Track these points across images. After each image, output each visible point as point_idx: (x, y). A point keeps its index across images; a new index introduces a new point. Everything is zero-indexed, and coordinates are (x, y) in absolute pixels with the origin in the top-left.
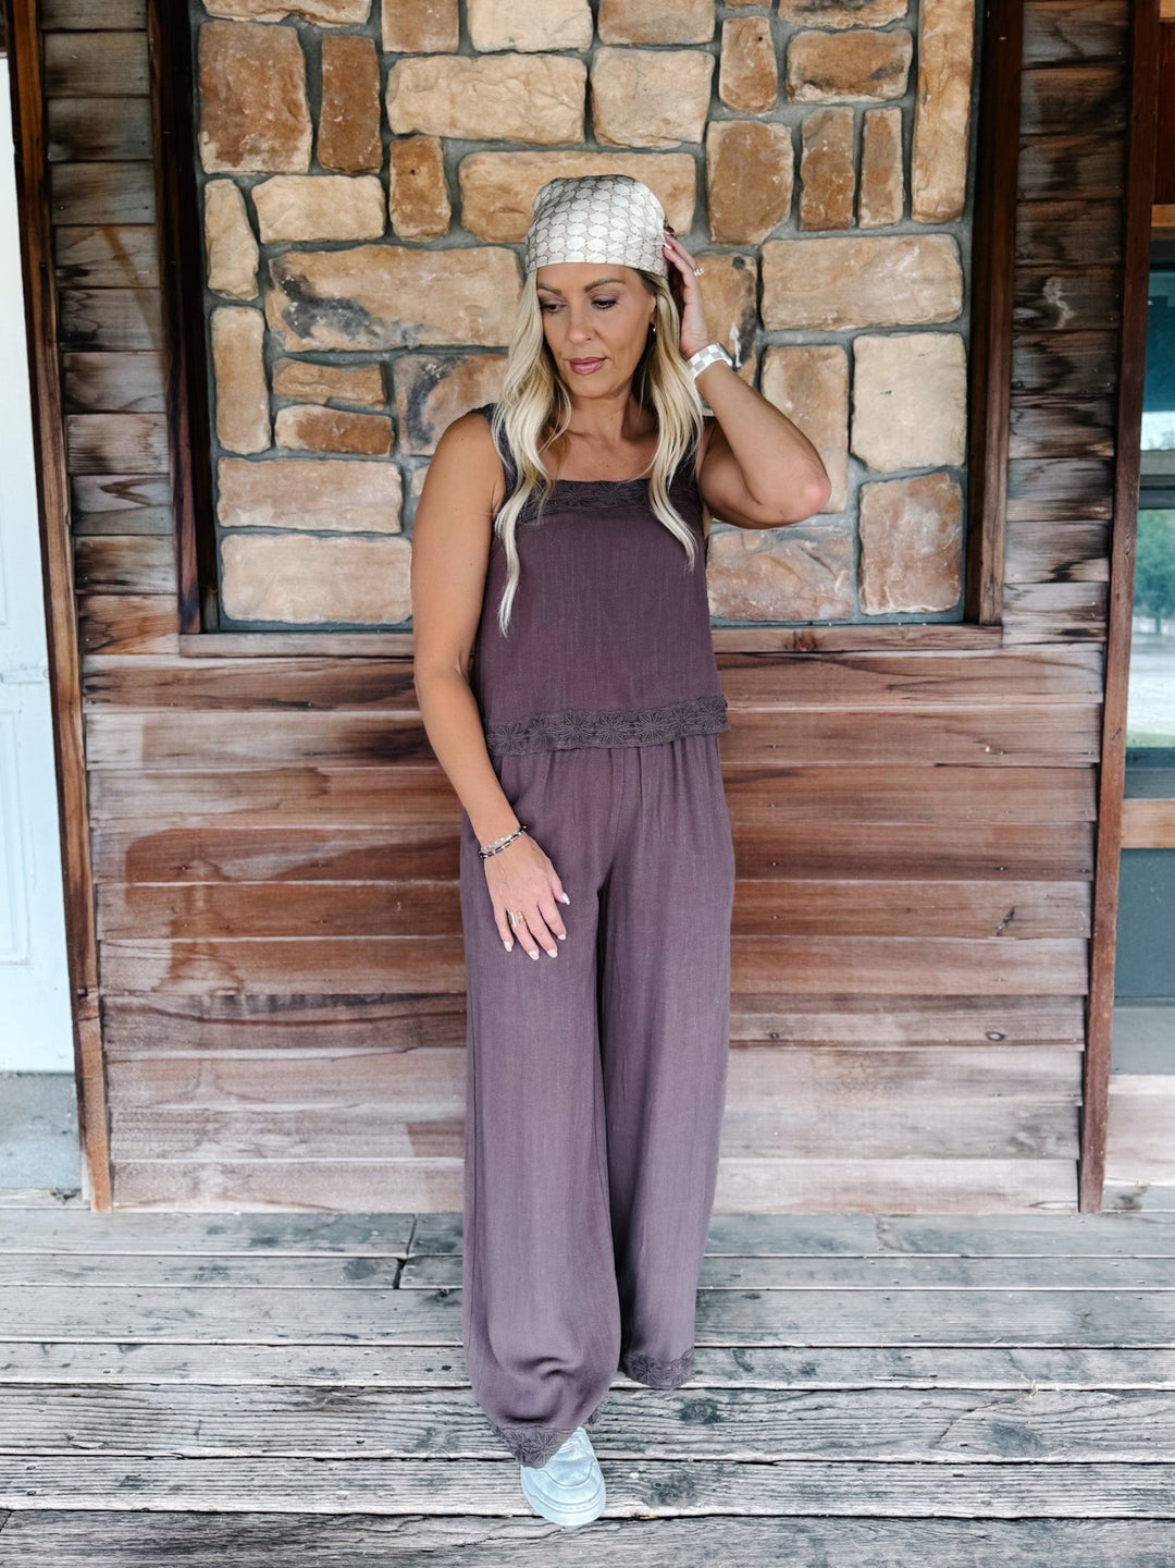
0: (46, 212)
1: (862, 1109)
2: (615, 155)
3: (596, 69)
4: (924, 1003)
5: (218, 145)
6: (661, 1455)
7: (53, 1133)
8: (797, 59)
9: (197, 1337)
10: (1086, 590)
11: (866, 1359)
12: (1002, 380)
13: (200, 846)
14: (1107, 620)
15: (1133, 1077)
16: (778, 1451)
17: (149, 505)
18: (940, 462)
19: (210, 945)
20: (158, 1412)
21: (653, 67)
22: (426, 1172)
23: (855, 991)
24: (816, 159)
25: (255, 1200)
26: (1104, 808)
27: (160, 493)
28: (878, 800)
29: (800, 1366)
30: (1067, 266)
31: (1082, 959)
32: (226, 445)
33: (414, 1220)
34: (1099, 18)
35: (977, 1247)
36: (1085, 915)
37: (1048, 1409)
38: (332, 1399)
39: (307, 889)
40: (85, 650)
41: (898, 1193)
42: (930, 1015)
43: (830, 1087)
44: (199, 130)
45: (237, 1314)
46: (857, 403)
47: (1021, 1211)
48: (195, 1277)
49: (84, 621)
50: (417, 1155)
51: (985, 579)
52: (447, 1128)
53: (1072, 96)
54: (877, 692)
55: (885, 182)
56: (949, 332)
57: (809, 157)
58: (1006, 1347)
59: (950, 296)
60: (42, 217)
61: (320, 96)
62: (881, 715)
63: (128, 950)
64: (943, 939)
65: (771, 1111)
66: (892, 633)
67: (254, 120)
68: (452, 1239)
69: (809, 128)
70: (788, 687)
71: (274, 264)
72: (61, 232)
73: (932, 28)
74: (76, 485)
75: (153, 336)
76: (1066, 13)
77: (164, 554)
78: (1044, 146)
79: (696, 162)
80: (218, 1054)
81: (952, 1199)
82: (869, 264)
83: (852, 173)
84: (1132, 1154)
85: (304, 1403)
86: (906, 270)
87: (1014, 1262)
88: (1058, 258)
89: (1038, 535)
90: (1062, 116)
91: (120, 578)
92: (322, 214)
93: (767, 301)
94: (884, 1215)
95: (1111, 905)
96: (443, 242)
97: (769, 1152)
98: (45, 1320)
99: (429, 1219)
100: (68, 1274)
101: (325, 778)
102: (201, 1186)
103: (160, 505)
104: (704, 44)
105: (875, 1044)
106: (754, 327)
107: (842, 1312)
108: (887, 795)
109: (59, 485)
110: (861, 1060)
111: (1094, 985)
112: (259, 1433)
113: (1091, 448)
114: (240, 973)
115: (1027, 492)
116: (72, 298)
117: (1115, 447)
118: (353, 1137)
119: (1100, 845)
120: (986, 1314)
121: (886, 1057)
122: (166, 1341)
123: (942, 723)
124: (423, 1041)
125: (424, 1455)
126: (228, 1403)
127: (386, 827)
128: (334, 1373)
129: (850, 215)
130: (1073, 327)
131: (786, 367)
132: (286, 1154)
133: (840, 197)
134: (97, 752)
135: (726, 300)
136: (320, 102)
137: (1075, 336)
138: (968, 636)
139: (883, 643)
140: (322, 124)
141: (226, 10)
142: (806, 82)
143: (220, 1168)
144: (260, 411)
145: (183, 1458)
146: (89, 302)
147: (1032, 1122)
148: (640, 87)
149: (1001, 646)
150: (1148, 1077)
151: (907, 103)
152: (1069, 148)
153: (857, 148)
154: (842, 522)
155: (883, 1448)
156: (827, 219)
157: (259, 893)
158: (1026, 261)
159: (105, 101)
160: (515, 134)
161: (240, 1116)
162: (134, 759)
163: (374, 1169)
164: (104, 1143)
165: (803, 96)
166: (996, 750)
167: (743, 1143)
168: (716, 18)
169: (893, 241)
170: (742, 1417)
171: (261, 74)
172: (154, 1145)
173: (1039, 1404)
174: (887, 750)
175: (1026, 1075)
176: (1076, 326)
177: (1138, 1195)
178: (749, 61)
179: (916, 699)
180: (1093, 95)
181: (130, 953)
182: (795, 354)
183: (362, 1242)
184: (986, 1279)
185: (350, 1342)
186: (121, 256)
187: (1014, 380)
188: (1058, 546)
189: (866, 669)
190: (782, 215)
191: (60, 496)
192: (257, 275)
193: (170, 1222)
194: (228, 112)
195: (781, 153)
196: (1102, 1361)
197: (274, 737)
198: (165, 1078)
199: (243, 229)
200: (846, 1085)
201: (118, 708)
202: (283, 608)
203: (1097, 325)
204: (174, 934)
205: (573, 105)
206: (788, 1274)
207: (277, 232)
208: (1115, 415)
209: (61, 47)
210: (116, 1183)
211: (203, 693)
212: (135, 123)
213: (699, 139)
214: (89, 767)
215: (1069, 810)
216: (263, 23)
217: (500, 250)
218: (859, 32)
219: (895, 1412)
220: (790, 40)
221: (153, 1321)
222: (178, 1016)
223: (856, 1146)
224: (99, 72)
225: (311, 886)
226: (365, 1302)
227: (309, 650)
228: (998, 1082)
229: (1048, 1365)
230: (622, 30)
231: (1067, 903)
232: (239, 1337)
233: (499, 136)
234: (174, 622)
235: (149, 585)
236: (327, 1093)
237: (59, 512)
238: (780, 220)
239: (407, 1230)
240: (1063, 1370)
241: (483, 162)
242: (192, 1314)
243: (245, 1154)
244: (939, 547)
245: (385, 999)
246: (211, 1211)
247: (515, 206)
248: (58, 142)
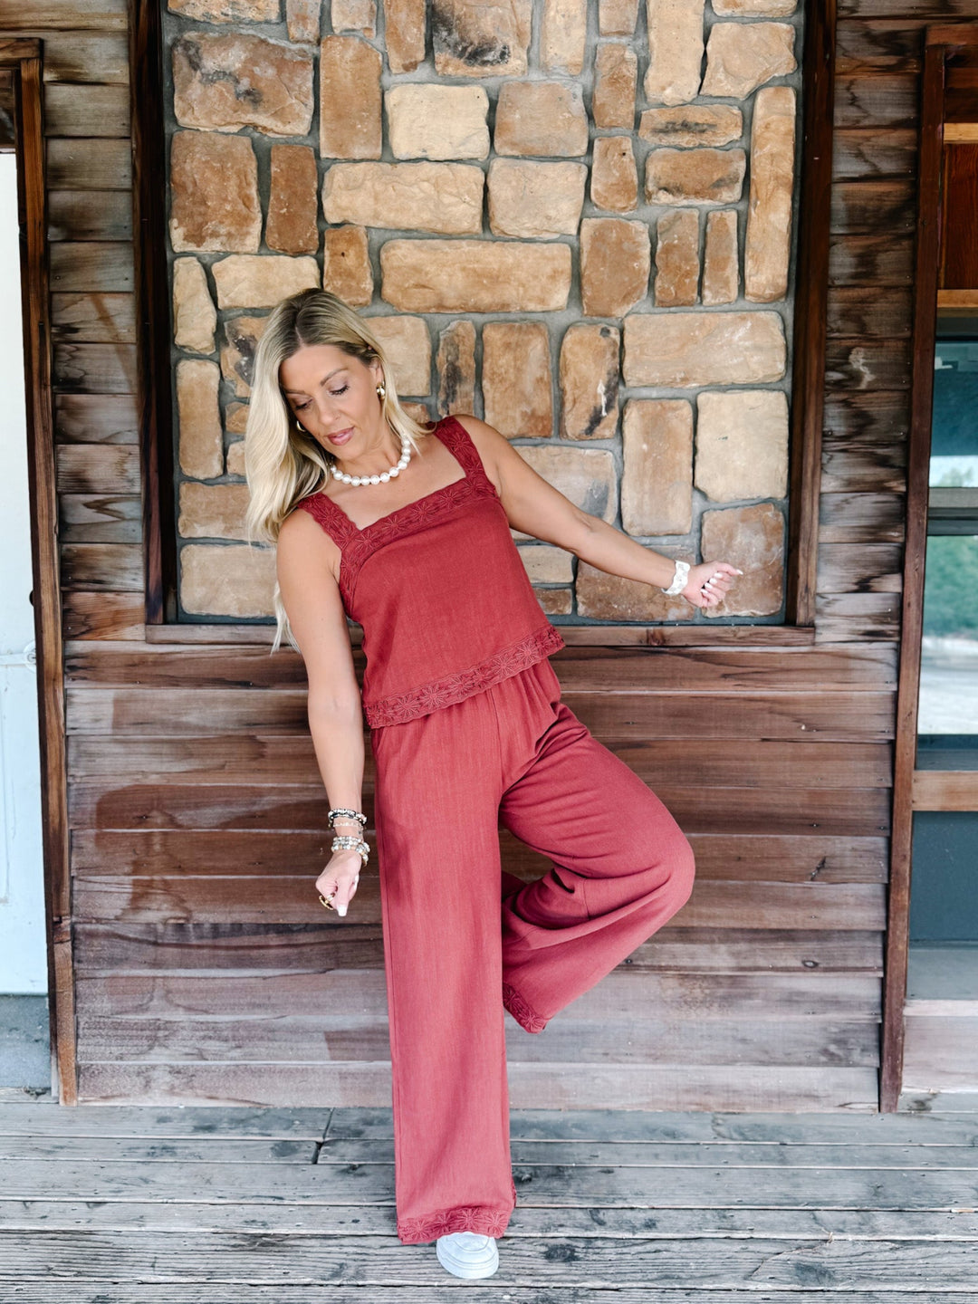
0: (45, 281)
1: (701, 1024)
2: (507, 244)
3: (491, 175)
4: (751, 936)
5: (185, 229)
6: (528, 1284)
7: (27, 1040)
8: (653, 170)
9: (151, 1198)
10: (884, 599)
11: (697, 1218)
12: (816, 428)
13: (159, 799)
14: (901, 624)
15: (926, 1001)
16: (622, 1281)
17: (123, 519)
18: (767, 495)
19: (165, 882)
20: (121, 1250)
21: (538, 174)
22: (340, 1074)
23: (695, 925)
24: (667, 250)
25: (197, 1096)
26: (898, 776)
27: (133, 509)
28: (715, 768)
29: (643, 1222)
30: (867, 338)
31: (881, 901)
32: (187, 472)
33: (331, 1112)
34: (893, 143)
35: (793, 1137)
36: (883, 864)
37: (841, 1254)
38: (262, 1243)
39: (246, 836)
40: (67, 637)
41: (730, 1094)
42: (757, 946)
43: (674, 1004)
44: (170, 217)
45: (183, 1181)
46: (699, 446)
47: (832, 1110)
48: (149, 1153)
49: (67, 613)
50: (333, 1058)
51: (801, 589)
52: (358, 1037)
53: (872, 205)
54: (715, 679)
55: (724, 269)
56: (774, 390)
57: (663, 248)
58: (812, 1209)
59: (775, 361)
60: (42, 286)
61: (268, 191)
62: (717, 698)
63: (97, 885)
64: (767, 883)
65: (626, 1024)
66: (726, 632)
67: (215, 210)
68: (361, 1127)
69: (663, 225)
70: (643, 675)
71: (229, 326)
72: (56, 297)
73: (761, 148)
74: (64, 501)
75: (130, 381)
76: (868, 139)
77: (135, 559)
78: (850, 244)
79: (572, 250)
80: (169, 973)
81: (775, 1100)
82: (710, 334)
83: (697, 262)
84: (925, 1066)
85: (240, 1245)
86: (740, 339)
87: (823, 1148)
88: (861, 332)
89: (844, 554)
90: (863, 220)
91: (97, 578)
92: (268, 286)
93: (627, 364)
94: (719, 1113)
95: (905, 856)
96: (365, 311)
97: (624, 1058)
98: (26, 1184)
99: (341, 1112)
100: (42, 1151)
101: (263, 744)
102: (153, 1084)
103: (132, 520)
104: (579, 157)
105: (712, 969)
106: (618, 384)
107: (681, 1183)
108: (723, 764)
109: (50, 502)
110: (700, 982)
111: (891, 922)
112: (203, 1266)
113: (887, 485)
114: (189, 905)
115: (837, 519)
116: (64, 350)
117: (907, 484)
118: (279, 1043)
119: (895, 807)
120: (798, 1186)
121: (721, 980)
122: (126, 1200)
123: (767, 705)
124: (339, 964)
125: (338, 1283)
126: (178, 1245)
127: (312, 786)
128: (264, 1224)
129: (695, 295)
130: (871, 388)
131: (643, 416)
132: (225, 1058)
133: (687, 281)
134: (75, 720)
135: (595, 362)
136: (269, 197)
137: (875, 394)
138: (787, 635)
139: (719, 640)
140: (270, 214)
141: (194, 122)
142: (660, 189)
143: (168, 1069)
144: (215, 445)
145: (143, 1283)
146: (78, 354)
147: (842, 1036)
148: (527, 190)
149: (814, 644)
150: (938, 1001)
151: (741, 207)
152: (871, 246)
153: (702, 242)
154: (687, 542)
155: (706, 1280)
156: (676, 298)
157: (206, 838)
158: (836, 335)
159: (95, 193)
160: (427, 226)
161: (187, 1024)
162: (106, 726)
163: (297, 1070)
164: (72, 1047)
165: (658, 199)
166: (809, 729)
167: (600, 1051)
168: (589, 137)
169: (730, 316)
170: (595, 1257)
171: (221, 172)
172: (114, 1049)
173: (834, 1249)
174: (722, 728)
175: (836, 997)
176: (875, 386)
177: (929, 1100)
178: (614, 171)
179: (745, 686)
180: (888, 204)
181: (97, 887)
182: (649, 407)
183: (285, 1129)
184: (799, 1160)
185: (277, 1202)
186: (105, 318)
187: (826, 429)
188: (863, 564)
189: (705, 661)
190: (642, 292)
191: (50, 511)
192: (215, 335)
193: (126, 1114)
194: (194, 203)
195: (639, 245)
196: (888, 1219)
197: (222, 709)
198: (124, 993)
199: (204, 297)
200: (687, 1003)
201: (92, 685)
202: (228, 604)
203: (893, 387)
204: (134, 873)
205: (473, 203)
206: (637, 1156)
207: (232, 300)
208: (907, 458)
209: (60, 150)
210: (81, 1081)
211: (163, 673)
212: (119, 211)
213: (574, 232)
214: (69, 733)
215: (869, 776)
216: (223, 133)
217: (413, 319)
218: (703, 150)
219: (718, 1255)
220: (648, 155)
221: (114, 1186)
222: (136, 940)
223: (696, 1054)
224: (91, 171)
225: (249, 833)
226: (289, 1172)
227: (252, 639)
228: (814, 1002)
229: (844, 1222)
230: (513, 145)
231: (868, 854)
232: (185, 1198)
233: (412, 227)
234: (142, 615)
235: (122, 584)
236: (259, 1006)
237: (49, 524)
238: (638, 298)
239: (323, 1120)
240: (857, 1226)
241: (400, 248)
242: (146, 1181)
243: (190, 1057)
244: (765, 563)
245: (308, 928)
246: (159, 1104)
247: (426, 284)
248: (56, 225)
